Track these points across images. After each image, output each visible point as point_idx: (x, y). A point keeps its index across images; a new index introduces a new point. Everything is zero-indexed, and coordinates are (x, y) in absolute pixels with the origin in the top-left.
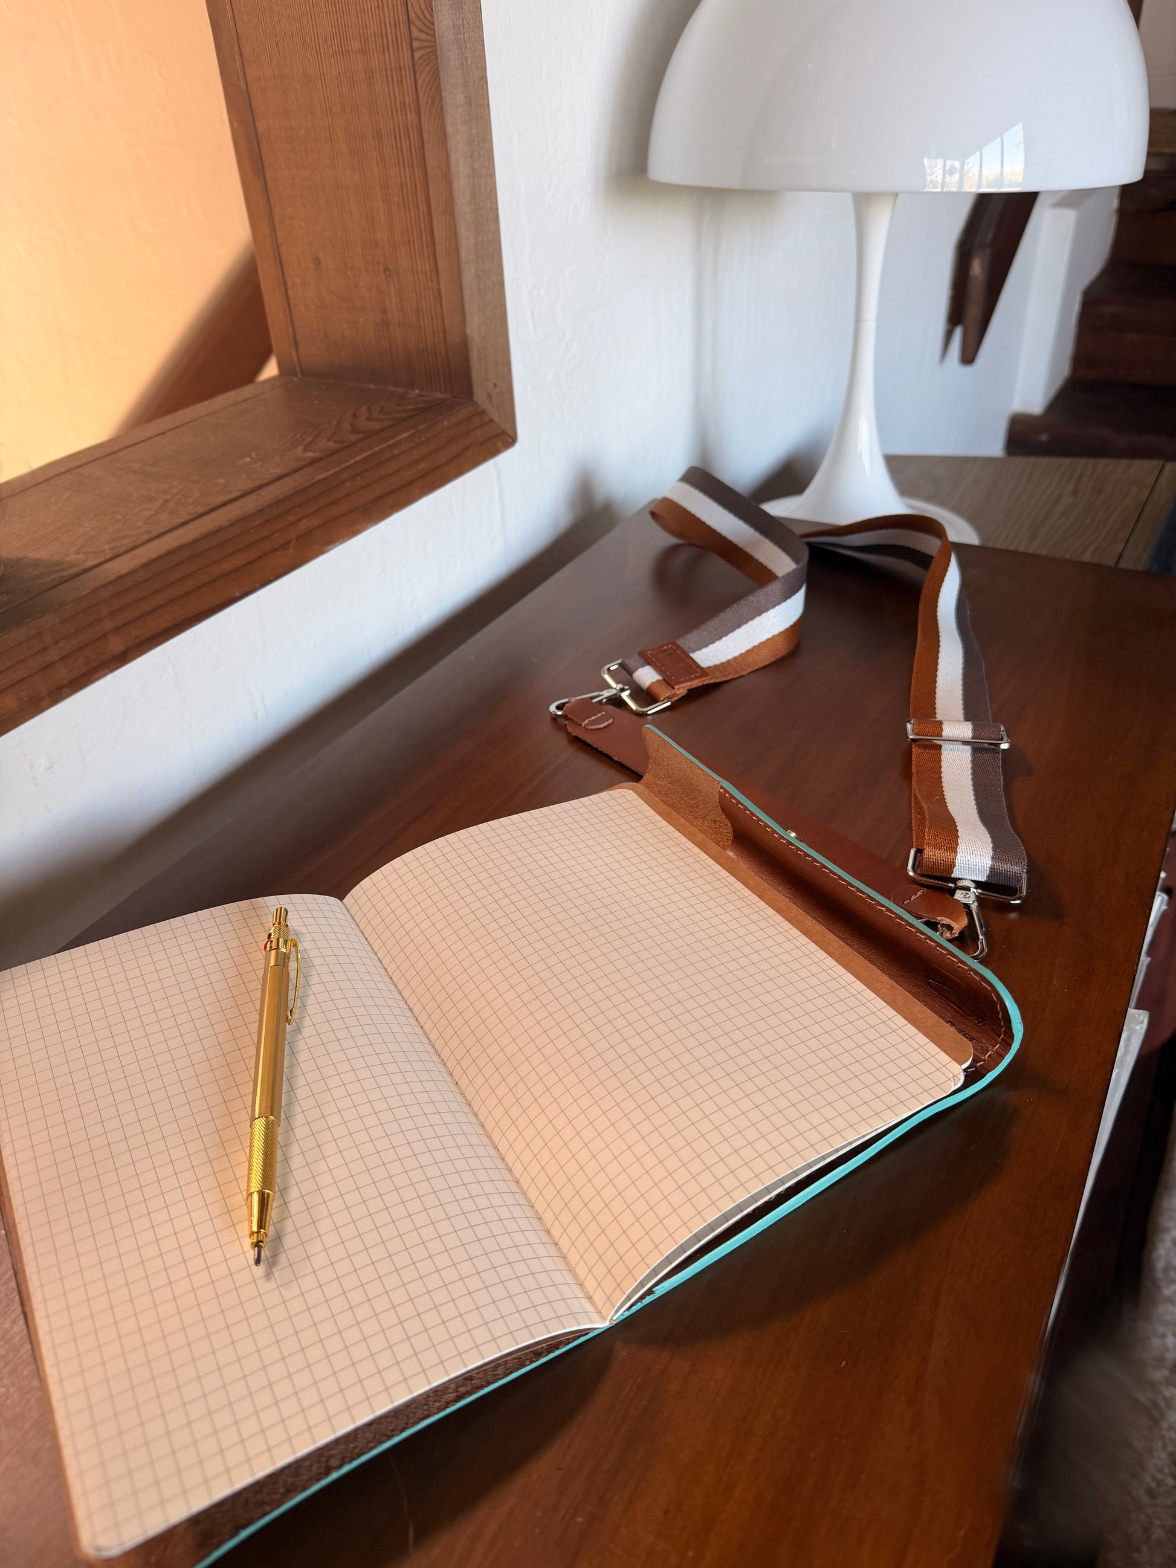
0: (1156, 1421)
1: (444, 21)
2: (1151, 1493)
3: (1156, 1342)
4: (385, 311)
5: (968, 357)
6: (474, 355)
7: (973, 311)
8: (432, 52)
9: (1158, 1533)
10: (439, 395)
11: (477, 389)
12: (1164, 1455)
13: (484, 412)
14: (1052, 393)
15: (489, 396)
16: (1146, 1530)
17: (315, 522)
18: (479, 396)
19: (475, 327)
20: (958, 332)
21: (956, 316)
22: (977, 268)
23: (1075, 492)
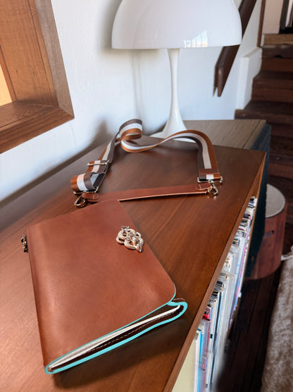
1: (39, 4)
4: (35, 84)
5: (219, 95)
6: (58, 95)
7: (220, 83)
8: (37, 13)
10: (50, 106)
11: (60, 104)
13: (62, 110)
14: (246, 104)
15: (64, 106)
17: (6, 141)
18: (61, 106)
20: (217, 89)
21: (216, 85)
22: (220, 72)
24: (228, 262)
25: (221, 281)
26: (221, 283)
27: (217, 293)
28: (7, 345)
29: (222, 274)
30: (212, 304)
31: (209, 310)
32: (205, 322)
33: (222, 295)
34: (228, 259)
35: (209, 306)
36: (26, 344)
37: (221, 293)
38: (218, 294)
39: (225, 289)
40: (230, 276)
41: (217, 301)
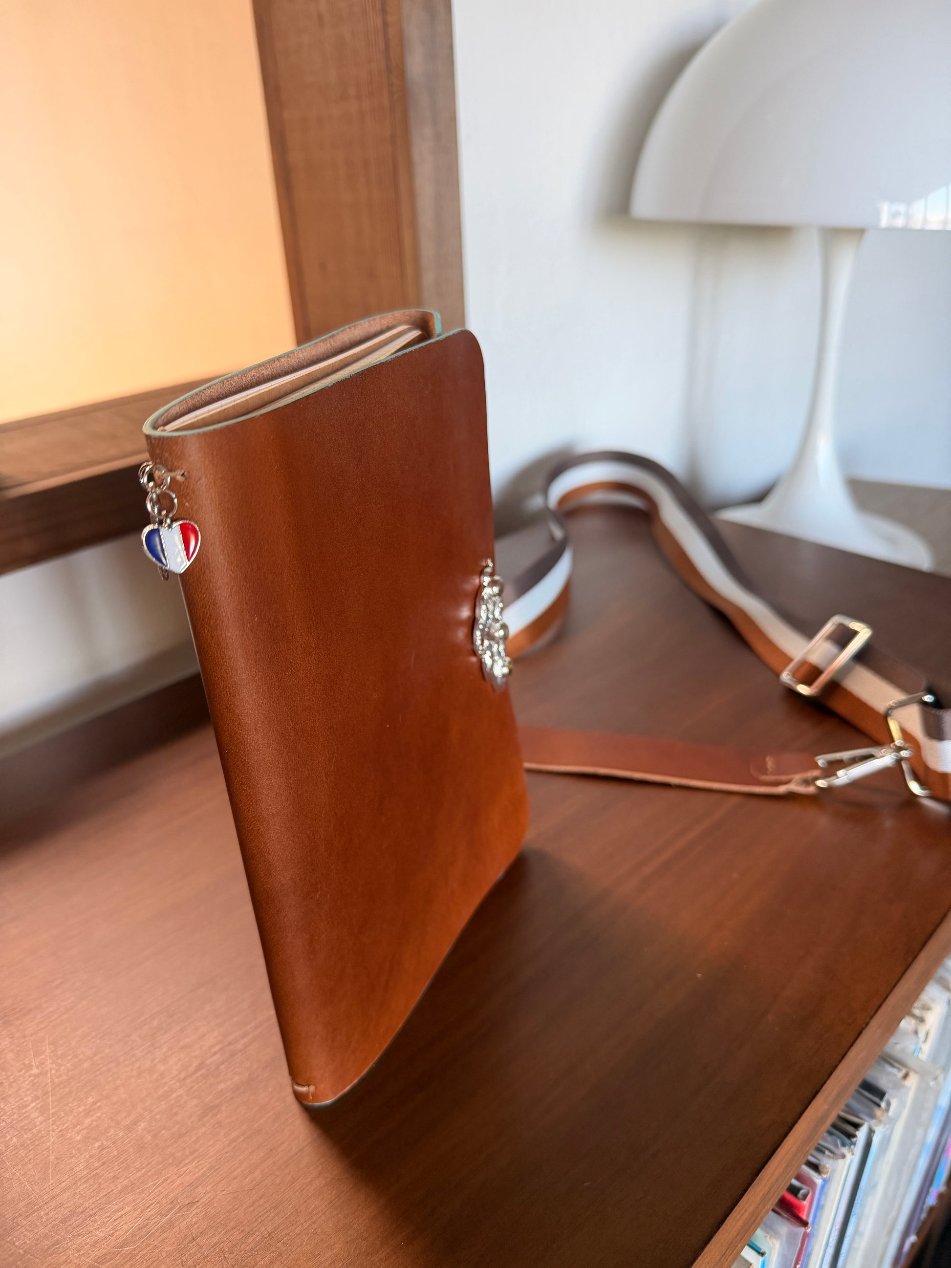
24: (922, 1020)
25: (883, 1082)
26: (881, 1094)
27: (857, 1126)
28: (88, 1113)
29: (889, 1060)
30: (827, 1162)
31: (811, 1184)
32: (784, 1227)
33: (876, 1140)
34: (926, 1008)
35: (816, 1167)
36: (142, 1125)
37: (871, 1132)
38: (861, 1135)
39: (893, 1121)
40: (923, 1074)
41: (853, 1157)
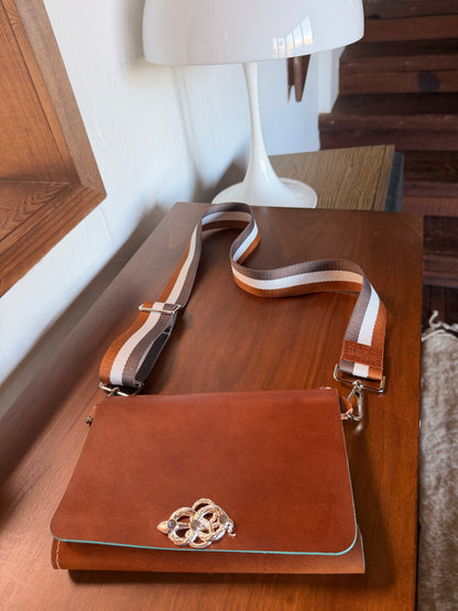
0: (431, 511)
2: (433, 539)
3: (427, 479)
4: (30, 148)
5: (299, 98)
7: (298, 79)
8: (21, 24)
9: (438, 554)
10: (65, 184)
11: (81, 179)
12: (436, 523)
13: (87, 188)
14: (333, 103)
15: (89, 181)
16: (434, 553)
18: (84, 182)
19: (74, 152)
20: (293, 88)
21: (291, 82)
23: (352, 165)
